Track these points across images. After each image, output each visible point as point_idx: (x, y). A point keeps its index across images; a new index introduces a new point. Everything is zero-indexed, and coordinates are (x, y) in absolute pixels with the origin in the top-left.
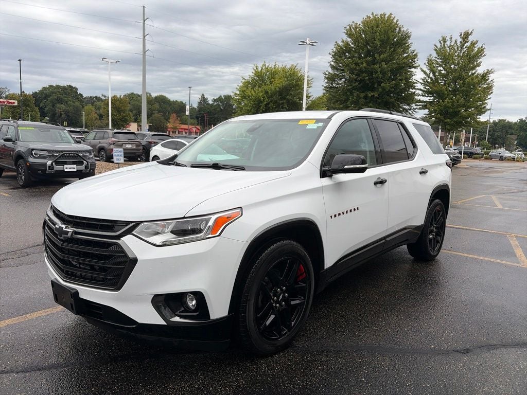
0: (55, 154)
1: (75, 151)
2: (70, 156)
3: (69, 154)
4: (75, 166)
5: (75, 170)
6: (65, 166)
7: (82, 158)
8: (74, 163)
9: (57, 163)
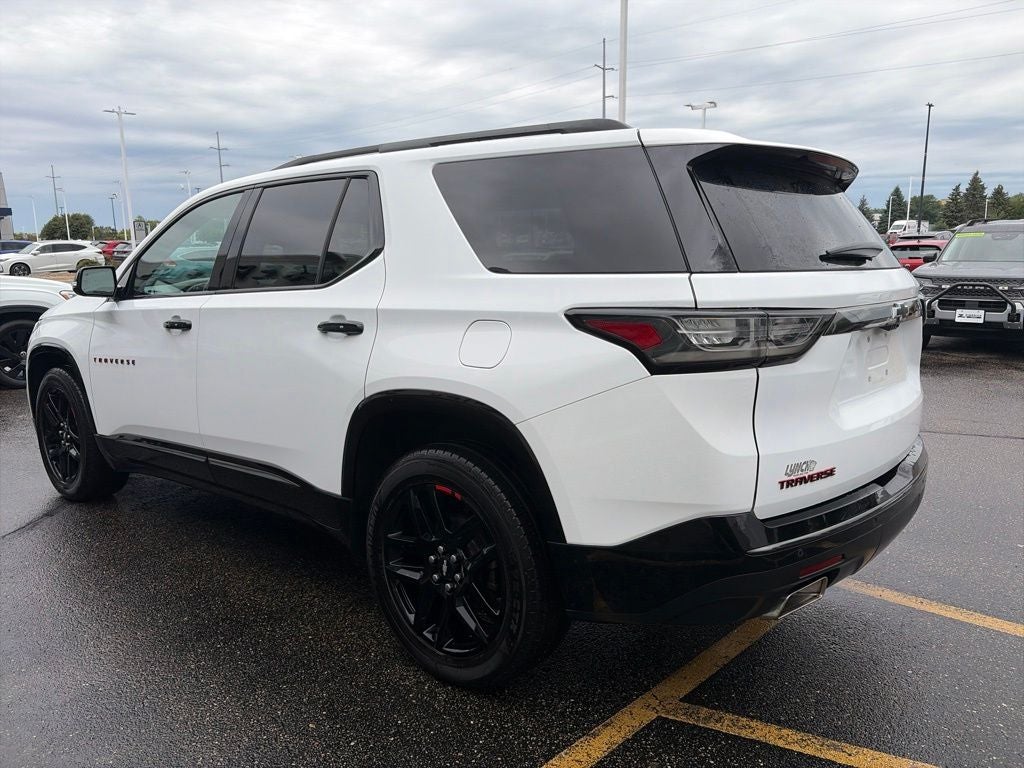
0: (943, 287)
1: (984, 280)
2: (977, 291)
3: (974, 286)
4: (982, 312)
5: (981, 321)
6: (959, 311)
7: (1000, 295)
8: (981, 306)
9: (943, 305)
